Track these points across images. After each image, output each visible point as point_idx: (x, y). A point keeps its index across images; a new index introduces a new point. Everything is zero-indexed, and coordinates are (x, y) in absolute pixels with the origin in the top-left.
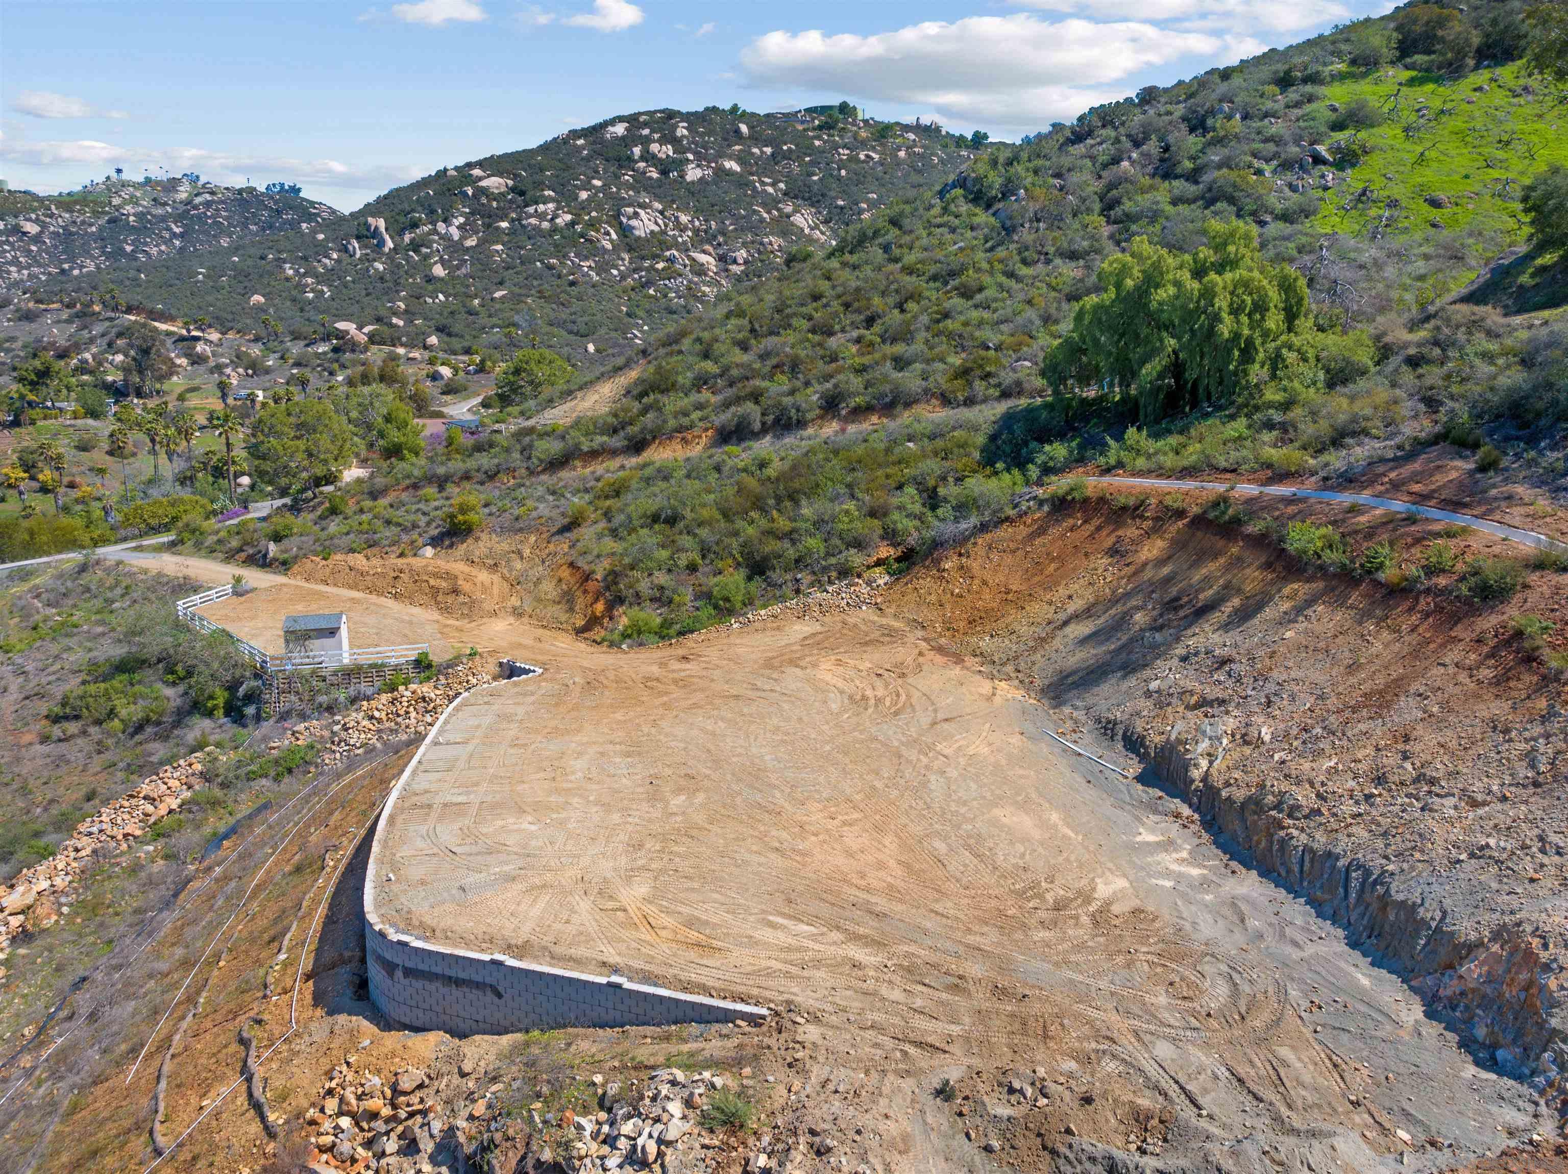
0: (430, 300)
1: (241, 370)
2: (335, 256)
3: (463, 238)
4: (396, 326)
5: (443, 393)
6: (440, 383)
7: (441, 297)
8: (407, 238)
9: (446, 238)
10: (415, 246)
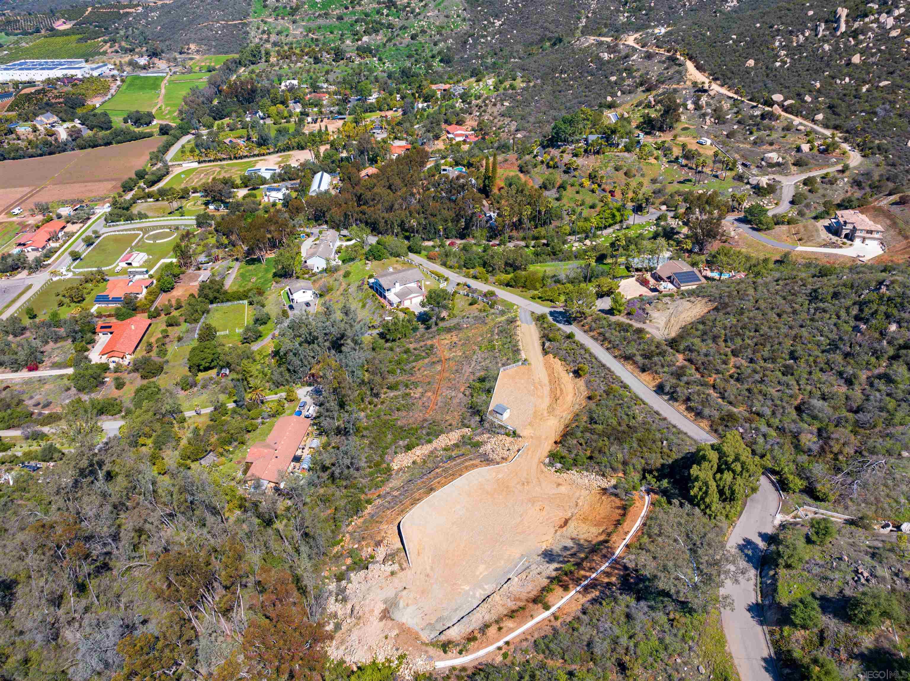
0: (838, 81)
1: (712, 120)
2: (807, 34)
3: (893, 28)
4: (806, 102)
5: (794, 164)
6: (799, 155)
7: (847, 80)
8: (856, 25)
9: (881, 26)
10: (855, 34)
